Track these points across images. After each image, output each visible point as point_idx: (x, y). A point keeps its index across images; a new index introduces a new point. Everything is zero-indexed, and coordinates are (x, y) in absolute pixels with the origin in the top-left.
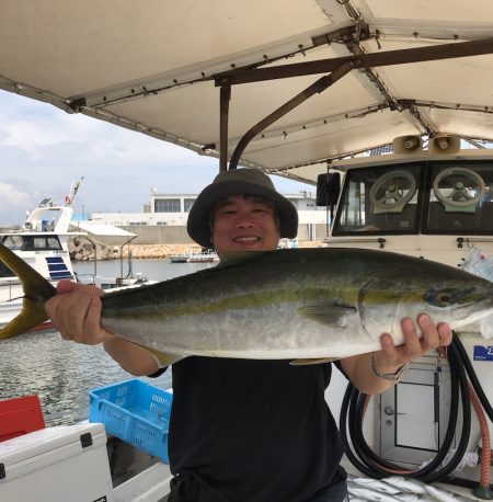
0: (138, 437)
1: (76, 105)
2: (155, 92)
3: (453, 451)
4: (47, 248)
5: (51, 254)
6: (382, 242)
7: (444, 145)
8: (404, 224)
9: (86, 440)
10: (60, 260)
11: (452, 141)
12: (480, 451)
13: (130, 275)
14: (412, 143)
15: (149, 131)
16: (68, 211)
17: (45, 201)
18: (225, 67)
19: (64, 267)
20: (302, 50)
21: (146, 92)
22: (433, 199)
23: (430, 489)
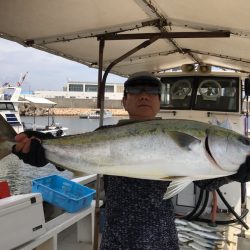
0: (57, 201)
1: (29, 43)
2: (69, 40)
3: (201, 207)
4: (7, 109)
5: (9, 112)
6: (174, 113)
7: (204, 69)
8: (186, 105)
9: (33, 200)
10: (13, 115)
11: (208, 67)
12: (212, 207)
13: (53, 124)
14: (190, 67)
15: (65, 56)
16: (18, 89)
17: (6, 84)
18: (102, 32)
19: (16, 119)
20: (137, 27)
21: (64, 40)
22: (198, 94)
23: (190, 223)
